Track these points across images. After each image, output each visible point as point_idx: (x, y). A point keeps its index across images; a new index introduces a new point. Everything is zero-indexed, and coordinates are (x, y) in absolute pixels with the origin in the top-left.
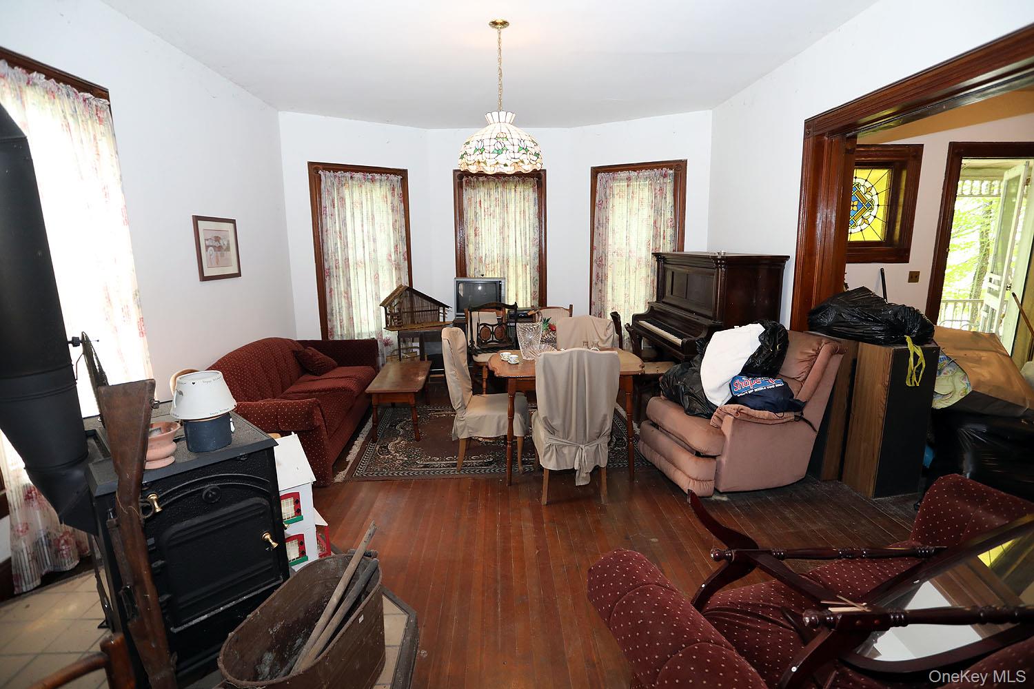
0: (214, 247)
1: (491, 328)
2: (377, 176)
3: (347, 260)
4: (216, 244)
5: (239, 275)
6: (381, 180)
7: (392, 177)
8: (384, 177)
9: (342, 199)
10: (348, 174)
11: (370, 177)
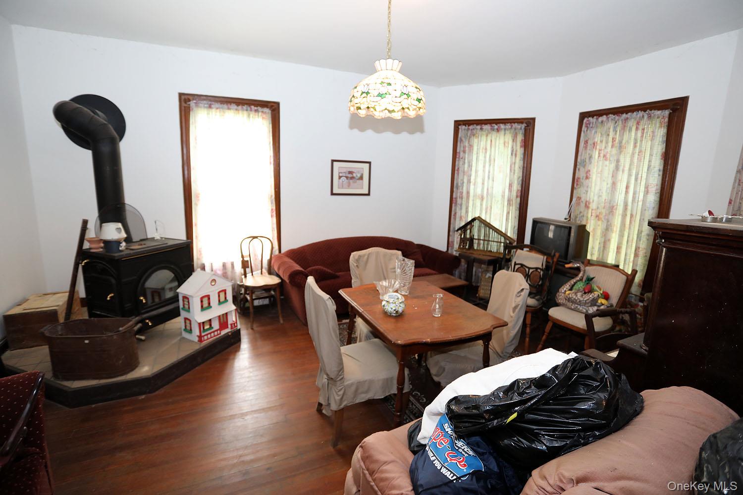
0: (347, 177)
1: (527, 270)
2: (502, 126)
3: (468, 193)
4: (350, 176)
5: (369, 194)
6: (505, 129)
7: (516, 125)
8: (508, 126)
9: (471, 146)
10: (479, 127)
11: (496, 127)
